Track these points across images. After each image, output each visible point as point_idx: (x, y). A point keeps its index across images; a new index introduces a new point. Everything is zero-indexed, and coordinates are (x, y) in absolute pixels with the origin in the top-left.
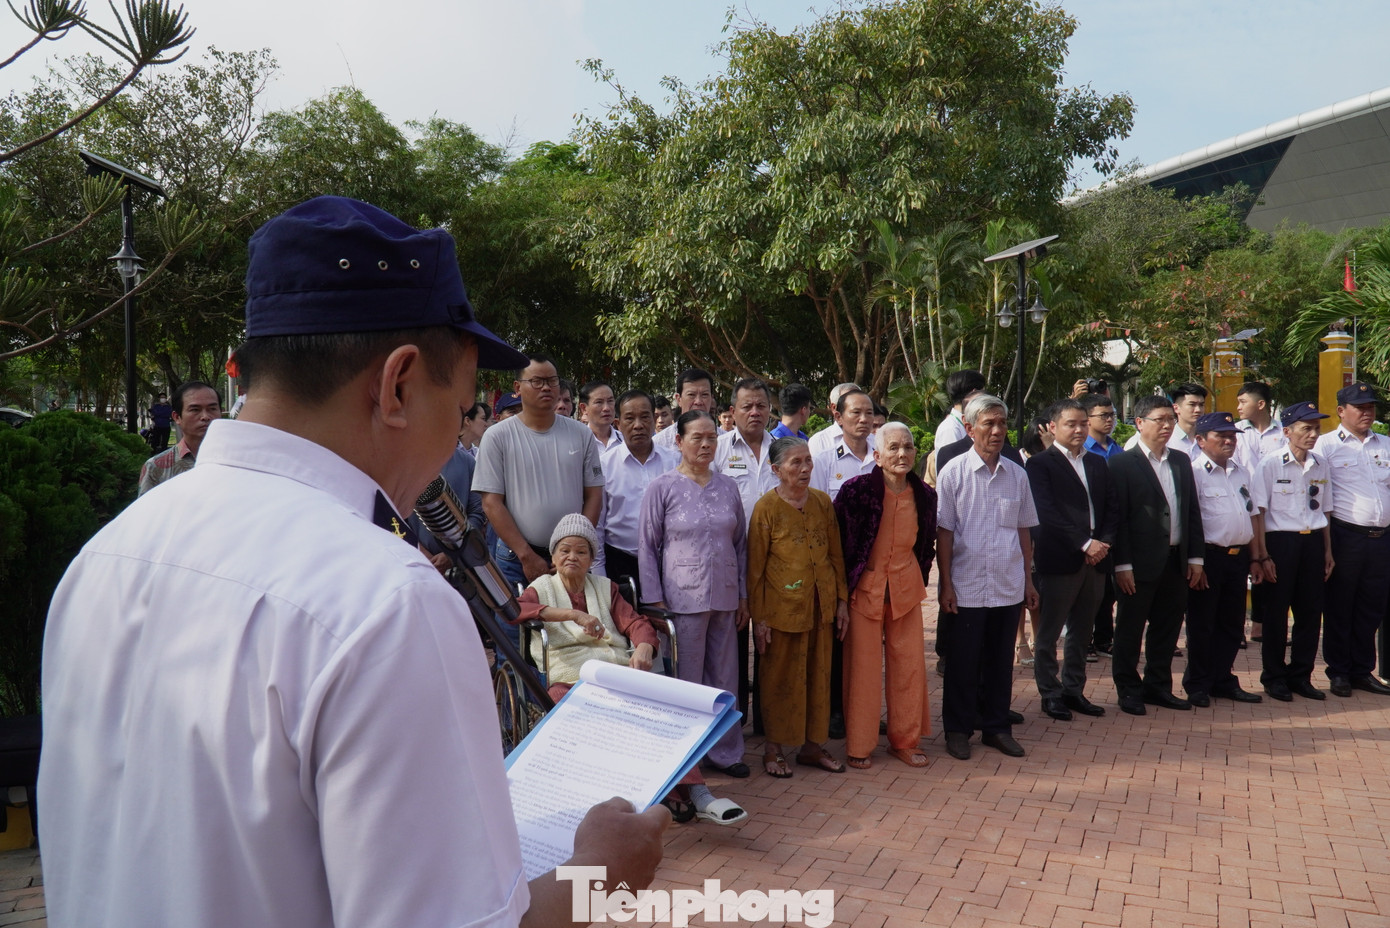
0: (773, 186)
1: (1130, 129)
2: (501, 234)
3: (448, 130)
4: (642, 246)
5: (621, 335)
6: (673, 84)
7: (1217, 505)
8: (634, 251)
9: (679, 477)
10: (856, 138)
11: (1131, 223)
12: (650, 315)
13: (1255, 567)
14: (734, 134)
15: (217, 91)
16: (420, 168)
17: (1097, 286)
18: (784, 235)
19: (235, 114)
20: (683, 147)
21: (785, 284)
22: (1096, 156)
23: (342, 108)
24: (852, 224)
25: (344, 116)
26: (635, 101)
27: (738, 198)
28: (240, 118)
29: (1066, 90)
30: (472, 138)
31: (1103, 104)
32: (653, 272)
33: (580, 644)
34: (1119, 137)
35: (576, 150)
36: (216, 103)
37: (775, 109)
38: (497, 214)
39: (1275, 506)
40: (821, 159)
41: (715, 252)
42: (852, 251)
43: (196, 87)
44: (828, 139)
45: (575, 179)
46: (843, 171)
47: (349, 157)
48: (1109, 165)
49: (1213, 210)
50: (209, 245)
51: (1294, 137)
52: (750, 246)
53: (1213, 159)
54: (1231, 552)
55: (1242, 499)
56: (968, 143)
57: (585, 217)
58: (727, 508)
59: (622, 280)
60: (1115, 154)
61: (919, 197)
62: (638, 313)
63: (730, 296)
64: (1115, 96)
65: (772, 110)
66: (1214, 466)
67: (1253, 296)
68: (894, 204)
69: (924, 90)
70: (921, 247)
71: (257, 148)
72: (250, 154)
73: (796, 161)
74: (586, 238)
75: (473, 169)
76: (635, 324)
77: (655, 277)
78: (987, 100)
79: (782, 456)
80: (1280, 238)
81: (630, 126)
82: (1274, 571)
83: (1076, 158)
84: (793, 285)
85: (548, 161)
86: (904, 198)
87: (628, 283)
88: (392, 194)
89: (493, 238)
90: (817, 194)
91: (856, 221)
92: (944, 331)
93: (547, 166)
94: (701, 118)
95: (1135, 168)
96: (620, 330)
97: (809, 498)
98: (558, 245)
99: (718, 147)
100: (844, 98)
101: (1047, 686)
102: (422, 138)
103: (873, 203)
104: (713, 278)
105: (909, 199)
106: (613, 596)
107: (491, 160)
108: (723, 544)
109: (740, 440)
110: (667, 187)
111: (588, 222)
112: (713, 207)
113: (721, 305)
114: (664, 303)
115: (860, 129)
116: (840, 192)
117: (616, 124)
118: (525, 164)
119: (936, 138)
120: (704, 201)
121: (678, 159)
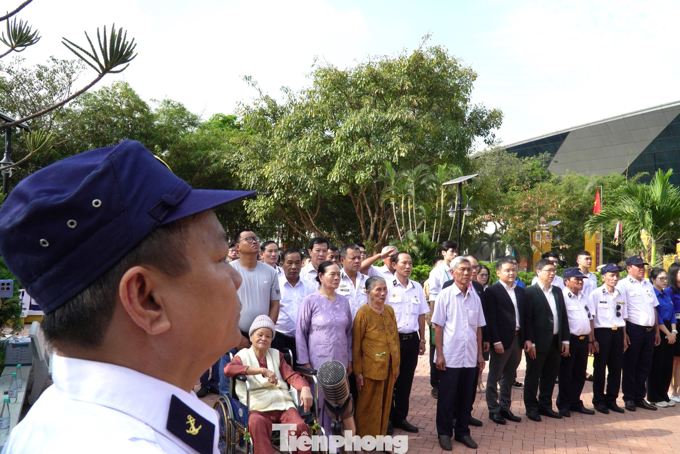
0: (334, 142)
1: (500, 125)
2: (196, 158)
3: (172, 104)
4: (269, 168)
5: (255, 210)
6: (287, 91)
7: (574, 314)
8: (264, 170)
9: (320, 296)
10: (375, 122)
11: (497, 168)
12: (270, 201)
13: (590, 345)
14: (316, 116)
15: (53, 78)
16: (156, 123)
17: (485, 197)
18: (339, 166)
19: (61, 91)
20: (290, 121)
21: (338, 189)
22: (485, 136)
23: (118, 91)
24: (372, 162)
25: (119, 95)
26: (267, 97)
27: (317, 146)
28: (63, 92)
29: (471, 105)
30: (184, 109)
31: (489, 113)
32: (273, 180)
33: (264, 388)
34: (496, 128)
35: (235, 118)
36: (51, 84)
37: (336, 105)
38: (195, 147)
39: (599, 315)
40: (358, 130)
41: (305, 172)
42: (371, 175)
43: (42, 75)
44: (362, 121)
45: (234, 133)
46: (368, 137)
47: (120, 115)
48: (491, 141)
49: (534, 164)
50: (43, 155)
51: (569, 132)
52: (322, 170)
53: (533, 140)
54: (581, 338)
55: (586, 311)
56: (427, 127)
57: (240, 151)
58: (344, 314)
59: (257, 183)
60: (494, 136)
61: (404, 151)
62: (264, 200)
63: (311, 194)
64: (495, 109)
65: (334, 106)
66: (573, 295)
67: (559, 206)
68: (393, 153)
69: (407, 100)
70: (407, 175)
71: (72, 108)
72: (68, 111)
73: (346, 130)
74: (240, 161)
75: (183, 124)
76: (263, 205)
77: (274, 183)
78: (435, 107)
79: (371, 286)
80: (565, 178)
81: (264, 109)
82: (598, 347)
83: (476, 137)
84: (343, 190)
85: (221, 123)
86: (397, 151)
87: (260, 185)
88: (141, 135)
89: (192, 159)
90: (356, 147)
91: (374, 161)
92: (416, 216)
93: (221, 126)
94: (300, 107)
95: (500, 142)
96: (255, 208)
97: (385, 309)
98: (225, 164)
99: (308, 122)
100: (368, 102)
101: (492, 406)
102: (158, 108)
103: (382, 153)
104: (303, 185)
105: (399, 152)
106: (281, 360)
107: (193, 122)
108: (341, 334)
109: (346, 276)
110: (281, 139)
111: (241, 154)
112: (305, 150)
113: (306, 198)
114: (278, 195)
115: (377, 117)
116: (367, 147)
117: (257, 107)
118: (209, 124)
119: (412, 124)
120: (300, 147)
121: (288, 126)
